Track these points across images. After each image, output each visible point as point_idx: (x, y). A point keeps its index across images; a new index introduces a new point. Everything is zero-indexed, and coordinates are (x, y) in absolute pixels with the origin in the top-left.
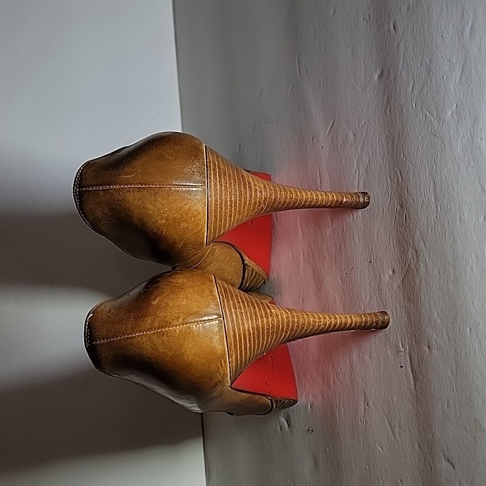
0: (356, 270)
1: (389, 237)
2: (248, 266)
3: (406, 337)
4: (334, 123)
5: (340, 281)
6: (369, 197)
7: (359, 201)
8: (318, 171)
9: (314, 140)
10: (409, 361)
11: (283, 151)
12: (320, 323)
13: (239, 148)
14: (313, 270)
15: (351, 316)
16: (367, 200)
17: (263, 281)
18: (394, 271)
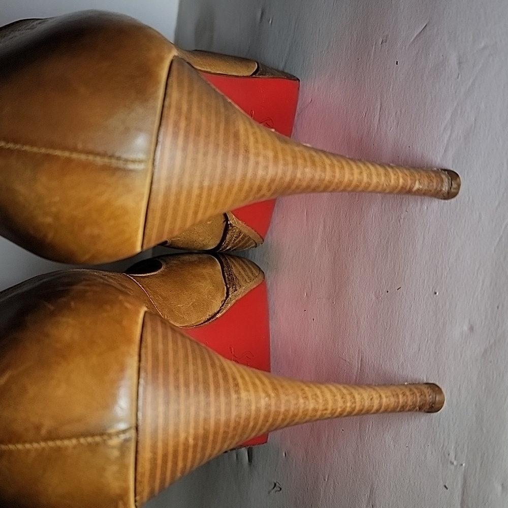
0: (405, 293)
1: (479, 268)
2: (233, 227)
3: (466, 446)
4: (428, 28)
5: (374, 298)
6: (459, 185)
7: (441, 190)
8: (379, 100)
9: (384, 44)
10: (460, 486)
11: (329, 45)
12: (325, 412)
13: (262, 14)
14: (334, 258)
15: (380, 396)
16: (454, 189)
17: (254, 245)
18: (471, 329)
